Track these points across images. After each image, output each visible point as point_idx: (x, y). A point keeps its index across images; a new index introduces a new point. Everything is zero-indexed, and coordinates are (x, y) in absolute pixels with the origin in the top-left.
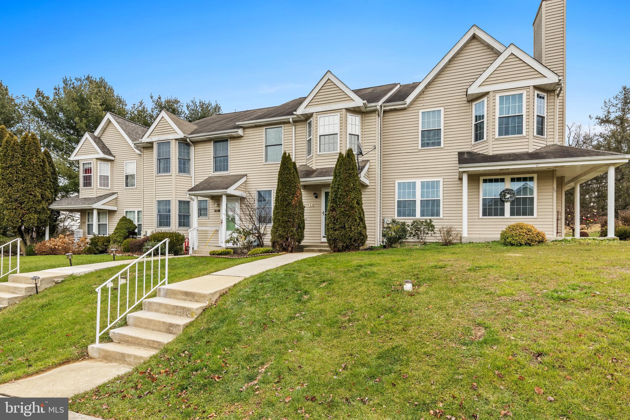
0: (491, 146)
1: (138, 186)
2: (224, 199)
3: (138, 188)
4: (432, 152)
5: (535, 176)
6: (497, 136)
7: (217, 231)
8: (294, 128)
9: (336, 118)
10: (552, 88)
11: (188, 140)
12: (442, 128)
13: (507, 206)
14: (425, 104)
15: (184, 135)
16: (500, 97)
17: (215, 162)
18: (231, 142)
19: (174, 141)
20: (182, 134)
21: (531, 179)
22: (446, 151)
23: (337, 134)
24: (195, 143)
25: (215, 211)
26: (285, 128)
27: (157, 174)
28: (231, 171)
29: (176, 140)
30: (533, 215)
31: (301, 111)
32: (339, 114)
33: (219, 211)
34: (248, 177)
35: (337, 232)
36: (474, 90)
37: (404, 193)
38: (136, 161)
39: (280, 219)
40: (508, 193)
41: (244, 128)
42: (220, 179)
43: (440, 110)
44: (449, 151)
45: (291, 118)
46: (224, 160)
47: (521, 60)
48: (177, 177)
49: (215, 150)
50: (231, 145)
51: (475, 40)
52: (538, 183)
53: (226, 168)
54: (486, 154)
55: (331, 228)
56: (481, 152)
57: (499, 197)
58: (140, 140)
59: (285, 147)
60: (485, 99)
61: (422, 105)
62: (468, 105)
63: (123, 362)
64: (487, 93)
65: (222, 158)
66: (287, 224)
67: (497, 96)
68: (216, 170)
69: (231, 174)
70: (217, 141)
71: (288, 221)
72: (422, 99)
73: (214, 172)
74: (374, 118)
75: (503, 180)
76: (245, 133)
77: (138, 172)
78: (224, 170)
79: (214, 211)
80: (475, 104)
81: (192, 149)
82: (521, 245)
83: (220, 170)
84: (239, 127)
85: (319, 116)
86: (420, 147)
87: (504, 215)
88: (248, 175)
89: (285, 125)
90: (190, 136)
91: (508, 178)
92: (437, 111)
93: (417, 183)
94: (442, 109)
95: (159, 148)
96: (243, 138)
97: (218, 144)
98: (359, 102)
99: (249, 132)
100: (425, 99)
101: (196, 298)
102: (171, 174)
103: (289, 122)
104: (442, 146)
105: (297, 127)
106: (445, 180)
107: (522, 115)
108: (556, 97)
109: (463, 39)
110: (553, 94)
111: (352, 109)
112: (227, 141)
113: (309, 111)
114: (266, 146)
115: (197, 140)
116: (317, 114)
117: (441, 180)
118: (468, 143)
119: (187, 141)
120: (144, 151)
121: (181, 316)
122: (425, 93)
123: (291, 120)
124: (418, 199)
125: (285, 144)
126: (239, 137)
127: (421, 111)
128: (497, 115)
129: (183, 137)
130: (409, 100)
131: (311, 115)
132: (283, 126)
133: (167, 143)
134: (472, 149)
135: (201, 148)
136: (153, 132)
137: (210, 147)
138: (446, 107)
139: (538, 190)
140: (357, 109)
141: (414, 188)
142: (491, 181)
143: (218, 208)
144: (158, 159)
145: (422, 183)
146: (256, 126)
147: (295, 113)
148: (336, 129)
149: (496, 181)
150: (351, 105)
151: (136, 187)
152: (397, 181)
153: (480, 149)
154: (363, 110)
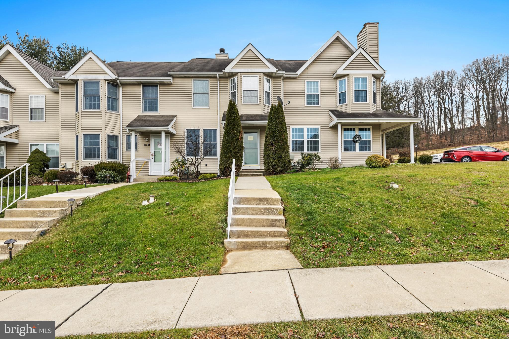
0: (351, 108)
1: (46, 120)
2: (163, 134)
3: (46, 122)
4: (313, 108)
5: (371, 127)
6: (354, 102)
7: (147, 162)
8: (218, 82)
9: (256, 79)
10: (378, 77)
11: (118, 81)
12: (319, 93)
13: (357, 145)
14: (308, 77)
15: (116, 77)
16: (355, 78)
17: (145, 103)
18: (161, 87)
19: (103, 81)
20: (114, 76)
21: (369, 129)
22: (322, 109)
23: (257, 90)
24: (124, 85)
25: (145, 145)
26: (211, 81)
27: (83, 109)
28: (161, 112)
29: (106, 80)
30: (370, 151)
31: (228, 70)
32: (258, 76)
33: (149, 145)
34: (178, 118)
35: (276, 160)
36: (340, 71)
37: (296, 135)
38: (44, 96)
39: (232, 151)
40: (358, 137)
41: (174, 77)
42: (153, 118)
43: (318, 82)
44: (324, 109)
45: (218, 74)
46: (153, 102)
47: (365, 57)
48: (107, 114)
49: (144, 94)
50: (160, 90)
51: (337, 41)
52: (372, 132)
53: (155, 109)
54: (347, 112)
55: (272, 157)
56: (344, 111)
57: (353, 140)
58: (63, 76)
59: (211, 96)
60: (346, 78)
61: (307, 77)
62: (334, 80)
63: (264, 248)
64: (348, 75)
65: (151, 101)
66: (237, 154)
67: (354, 77)
68: (145, 110)
69: (161, 114)
70: (146, 85)
71: (238, 152)
72: (306, 73)
73: (143, 112)
74: (280, 81)
75: (354, 129)
76: (174, 81)
77: (46, 107)
78: (153, 110)
79: (143, 145)
80: (339, 81)
81: (120, 90)
82: (380, 167)
83: (149, 110)
84: (169, 76)
85: (243, 76)
86: (306, 105)
87: (355, 151)
88: (177, 116)
89: (211, 79)
90: (120, 78)
91: (357, 128)
92: (316, 82)
93: (304, 129)
94: (319, 81)
95: (85, 86)
96: (172, 85)
97: (147, 88)
98: (272, 69)
99: (178, 81)
100: (308, 73)
101: (269, 202)
102: (100, 111)
103: (215, 77)
104: (320, 105)
105: (221, 81)
106: (322, 128)
107: (367, 91)
108: (380, 82)
109: (331, 39)
110: (379, 80)
111: (267, 74)
112: (157, 86)
113: (234, 71)
114: (194, 94)
115: (127, 83)
116: (241, 74)
117: (319, 127)
118: (335, 105)
119: (117, 83)
120: (62, 87)
121: (268, 215)
122: (308, 69)
123: (218, 76)
124: (305, 139)
125: (211, 94)
126: (169, 84)
127: (306, 81)
128: (354, 90)
129: (115, 79)
130: (300, 72)
131: (236, 74)
132: (209, 79)
133: (97, 82)
134: (337, 108)
135: (129, 90)
136: (79, 70)
137: (140, 90)
138: (321, 80)
139: (373, 136)
140: (270, 74)
141: (303, 132)
142: (348, 129)
143: (147, 143)
144: (84, 96)
145: (308, 129)
146: (185, 77)
147: (223, 71)
148: (256, 87)
149: (351, 129)
150: (267, 71)
151: (44, 120)
152: (291, 127)
153: (343, 109)
154: (274, 75)
